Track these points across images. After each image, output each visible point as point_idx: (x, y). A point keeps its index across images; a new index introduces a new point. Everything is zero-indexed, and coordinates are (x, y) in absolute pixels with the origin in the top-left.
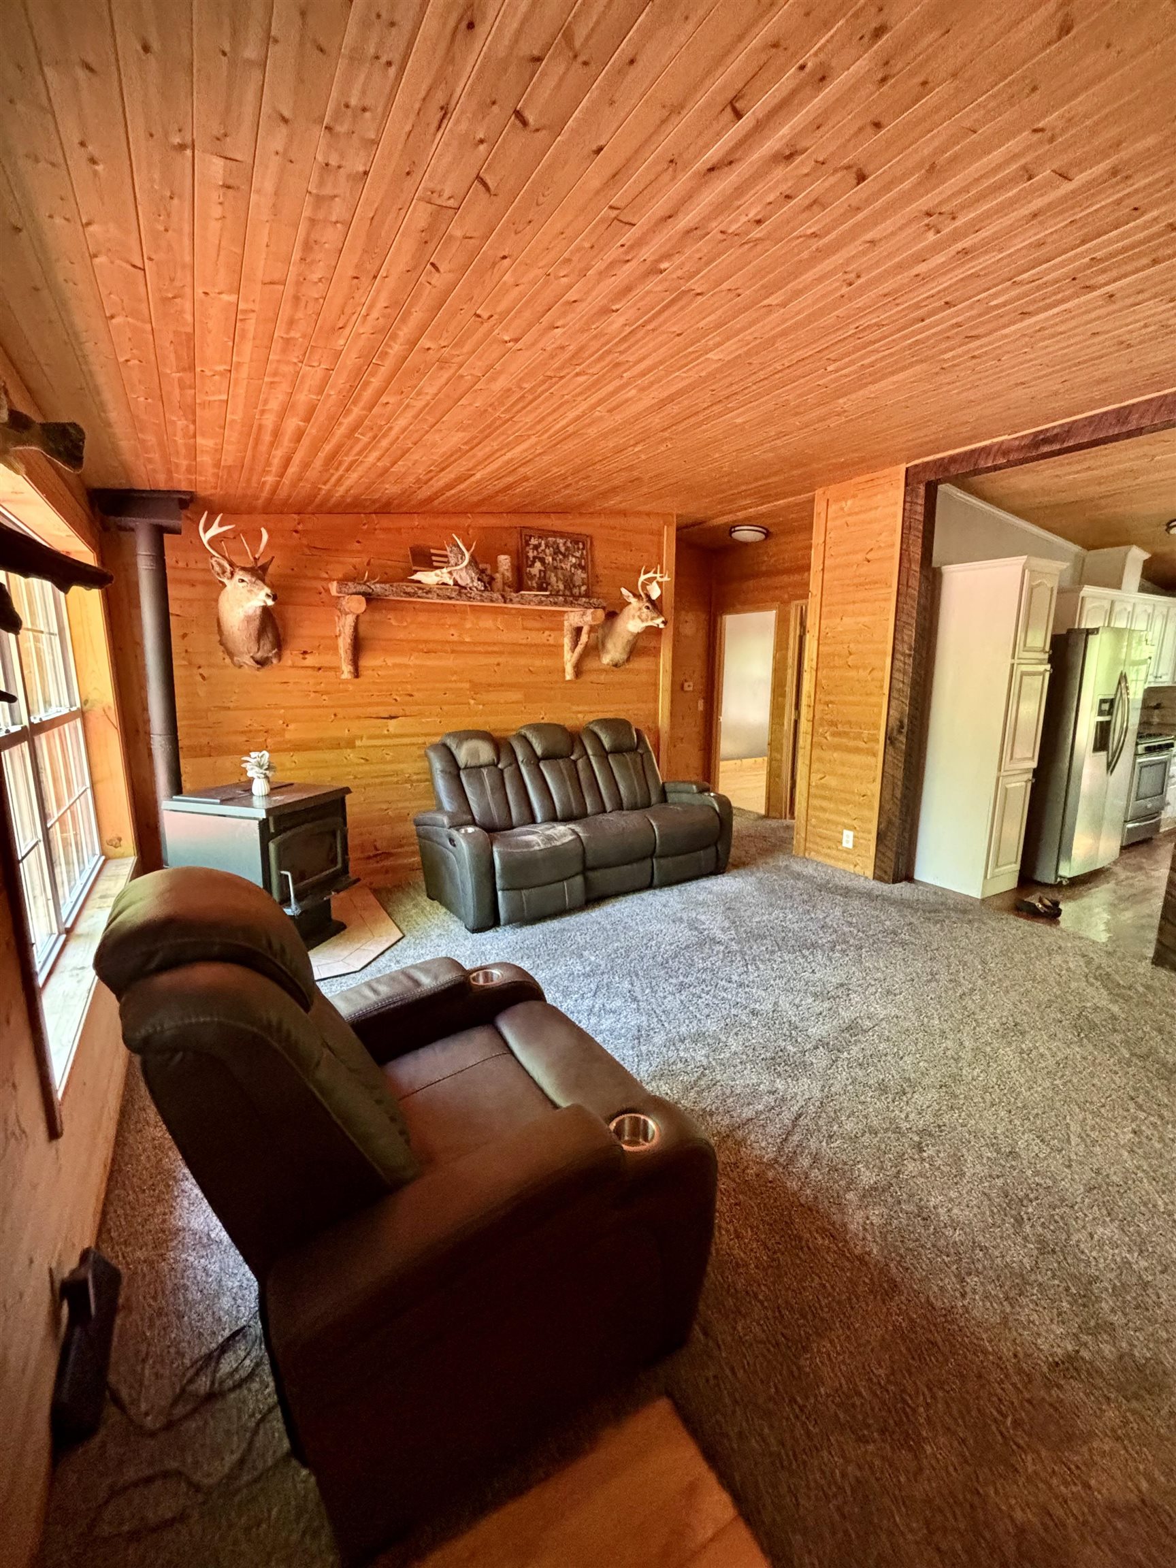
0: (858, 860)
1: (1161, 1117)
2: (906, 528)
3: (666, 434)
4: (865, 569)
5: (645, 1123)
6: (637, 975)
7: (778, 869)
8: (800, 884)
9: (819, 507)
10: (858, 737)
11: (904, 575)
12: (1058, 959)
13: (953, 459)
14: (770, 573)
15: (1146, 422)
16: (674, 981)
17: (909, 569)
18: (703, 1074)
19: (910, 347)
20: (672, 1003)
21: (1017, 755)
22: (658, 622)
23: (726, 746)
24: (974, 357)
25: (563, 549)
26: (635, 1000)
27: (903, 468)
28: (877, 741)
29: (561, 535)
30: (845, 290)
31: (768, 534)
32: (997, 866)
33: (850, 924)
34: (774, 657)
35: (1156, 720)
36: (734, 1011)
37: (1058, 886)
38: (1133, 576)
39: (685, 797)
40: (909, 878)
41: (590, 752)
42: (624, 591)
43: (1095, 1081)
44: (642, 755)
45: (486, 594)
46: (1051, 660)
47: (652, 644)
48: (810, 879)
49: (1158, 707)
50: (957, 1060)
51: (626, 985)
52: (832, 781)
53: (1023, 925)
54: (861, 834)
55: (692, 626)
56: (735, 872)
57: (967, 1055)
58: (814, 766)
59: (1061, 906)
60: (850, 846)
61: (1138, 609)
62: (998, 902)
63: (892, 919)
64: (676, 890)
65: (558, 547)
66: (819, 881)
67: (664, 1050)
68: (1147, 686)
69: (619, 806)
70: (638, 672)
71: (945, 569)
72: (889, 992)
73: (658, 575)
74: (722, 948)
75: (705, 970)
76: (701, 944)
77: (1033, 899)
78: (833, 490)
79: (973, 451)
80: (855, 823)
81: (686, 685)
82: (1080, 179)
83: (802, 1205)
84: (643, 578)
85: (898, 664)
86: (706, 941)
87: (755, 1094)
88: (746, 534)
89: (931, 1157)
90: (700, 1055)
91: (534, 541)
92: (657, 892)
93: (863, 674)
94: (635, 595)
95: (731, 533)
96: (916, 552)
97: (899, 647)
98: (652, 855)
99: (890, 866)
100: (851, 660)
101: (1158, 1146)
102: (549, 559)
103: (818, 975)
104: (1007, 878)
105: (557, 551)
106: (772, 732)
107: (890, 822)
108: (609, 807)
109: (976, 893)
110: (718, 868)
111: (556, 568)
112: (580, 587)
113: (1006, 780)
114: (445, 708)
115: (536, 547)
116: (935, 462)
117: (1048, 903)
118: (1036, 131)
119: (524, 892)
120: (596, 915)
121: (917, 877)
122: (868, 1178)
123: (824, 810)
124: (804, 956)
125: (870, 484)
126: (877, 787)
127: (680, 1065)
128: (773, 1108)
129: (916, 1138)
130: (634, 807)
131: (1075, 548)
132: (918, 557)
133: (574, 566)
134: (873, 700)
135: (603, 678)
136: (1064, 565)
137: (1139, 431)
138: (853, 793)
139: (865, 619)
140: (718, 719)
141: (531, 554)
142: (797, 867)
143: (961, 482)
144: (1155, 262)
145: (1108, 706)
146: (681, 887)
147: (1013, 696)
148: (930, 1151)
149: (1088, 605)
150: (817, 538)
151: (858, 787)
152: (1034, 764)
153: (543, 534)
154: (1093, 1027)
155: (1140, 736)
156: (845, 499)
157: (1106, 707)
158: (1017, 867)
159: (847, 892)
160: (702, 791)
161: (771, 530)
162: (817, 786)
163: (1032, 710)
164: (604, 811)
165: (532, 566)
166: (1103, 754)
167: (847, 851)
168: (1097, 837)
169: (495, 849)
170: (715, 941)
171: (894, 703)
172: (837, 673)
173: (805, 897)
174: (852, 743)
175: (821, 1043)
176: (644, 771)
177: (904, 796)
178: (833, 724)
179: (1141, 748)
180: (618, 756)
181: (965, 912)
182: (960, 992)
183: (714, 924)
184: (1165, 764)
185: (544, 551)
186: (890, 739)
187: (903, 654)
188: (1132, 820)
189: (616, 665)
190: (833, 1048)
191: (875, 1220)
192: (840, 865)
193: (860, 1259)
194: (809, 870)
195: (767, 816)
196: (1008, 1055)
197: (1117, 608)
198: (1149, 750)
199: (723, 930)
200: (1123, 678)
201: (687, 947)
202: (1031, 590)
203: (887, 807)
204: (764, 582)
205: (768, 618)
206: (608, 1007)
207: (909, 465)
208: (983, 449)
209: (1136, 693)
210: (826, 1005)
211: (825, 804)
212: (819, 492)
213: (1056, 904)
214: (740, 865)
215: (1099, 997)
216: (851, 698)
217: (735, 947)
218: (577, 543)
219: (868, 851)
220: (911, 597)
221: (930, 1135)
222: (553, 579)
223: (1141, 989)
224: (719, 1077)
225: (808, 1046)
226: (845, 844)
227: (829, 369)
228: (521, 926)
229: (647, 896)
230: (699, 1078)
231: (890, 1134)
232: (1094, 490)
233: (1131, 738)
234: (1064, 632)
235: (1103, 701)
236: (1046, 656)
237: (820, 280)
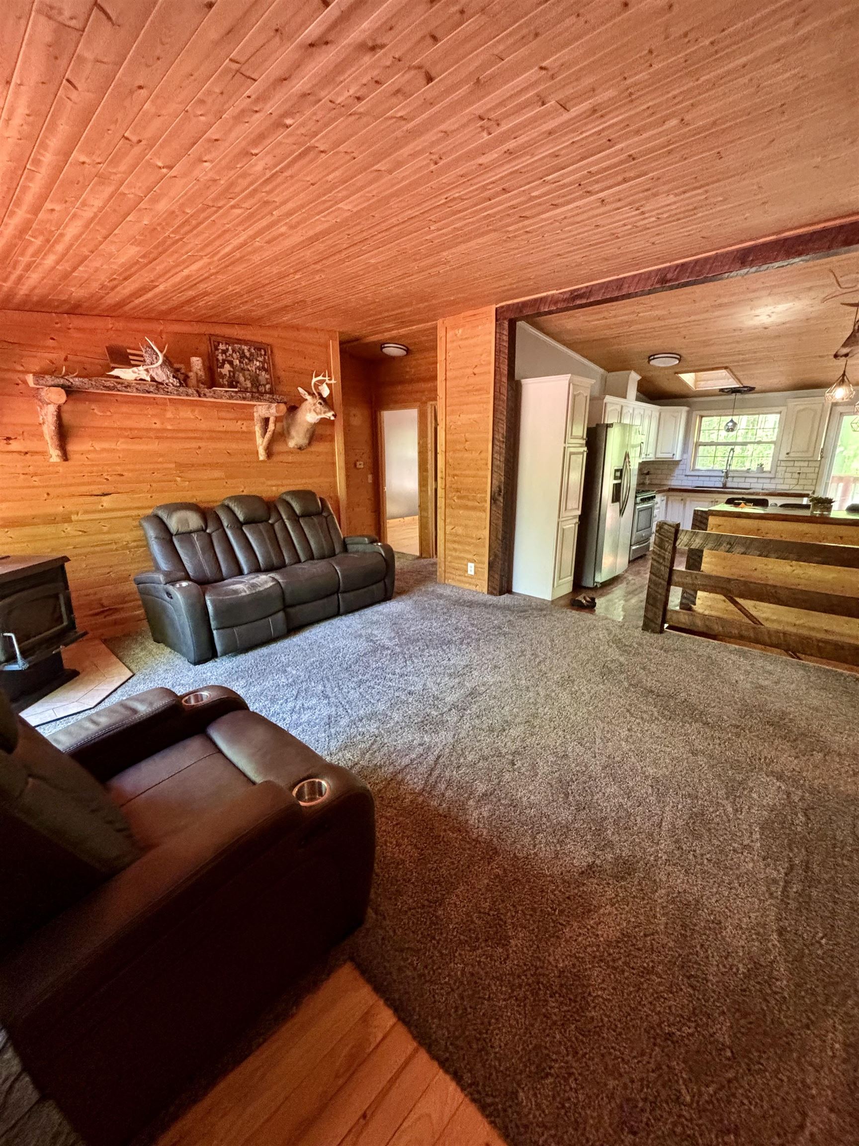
0: (478, 582)
1: (642, 718)
2: (498, 352)
3: (318, 267)
4: (472, 380)
5: (320, 784)
6: (328, 680)
7: (427, 592)
8: (442, 602)
9: (441, 333)
10: (474, 499)
11: (498, 385)
12: (593, 634)
13: (524, 304)
14: (411, 381)
15: (632, 290)
16: (355, 679)
17: (501, 381)
18: (375, 741)
19: (485, 217)
20: (354, 695)
21: (569, 506)
22: (330, 415)
23: (391, 508)
24: (527, 232)
25: (248, 354)
26: (327, 697)
27: (494, 307)
28: (486, 501)
29: (246, 342)
30: (433, 167)
31: (408, 351)
32: (560, 578)
33: (473, 625)
34: (419, 443)
35: (647, 482)
36: (397, 694)
37: (595, 589)
38: (632, 392)
39: (360, 548)
40: (509, 591)
41: (284, 517)
42: (300, 389)
43: (611, 704)
44: (326, 518)
45: (181, 389)
46: (588, 444)
47: (328, 433)
48: (448, 598)
49: (648, 473)
50: (535, 704)
51: (320, 687)
52: (460, 530)
53: (575, 614)
54: (480, 565)
55: (359, 419)
56: (399, 598)
57: (541, 700)
58: (448, 521)
59: (596, 601)
60: (472, 573)
61: (636, 412)
62: (562, 602)
63: (499, 618)
64: (357, 614)
65: (243, 353)
66: (454, 598)
67: (348, 729)
68: (641, 461)
69: (311, 557)
70: (319, 454)
71: (524, 381)
72: (496, 667)
73: (327, 378)
74: (389, 652)
75: (377, 668)
76: (374, 651)
77: (580, 598)
78: (449, 321)
79: (536, 300)
80: (475, 558)
81: (358, 463)
82: (574, 111)
83: (441, 815)
84: (314, 380)
85: (497, 448)
86: (377, 649)
87: (411, 748)
88: (393, 350)
89: (519, 768)
90: (373, 728)
91: (222, 347)
92: (343, 617)
93: (475, 455)
94: (309, 394)
95: (382, 348)
96: (505, 368)
97: (496, 436)
98: (337, 592)
99: (497, 584)
100: (467, 445)
101: (639, 735)
102: (237, 362)
103: (452, 662)
104: (566, 587)
105: (243, 356)
106: (421, 497)
107: (496, 556)
108: (303, 559)
109: (548, 597)
110: (387, 597)
111: (243, 369)
112: (265, 386)
113: (564, 523)
114: (154, 485)
115: (224, 352)
116: (513, 304)
117: (588, 599)
118: (542, 68)
119: (235, 630)
120: (297, 640)
121: (514, 590)
122: (481, 788)
123: (455, 550)
124: (444, 650)
125: (474, 318)
126: (486, 533)
127: (359, 737)
128: (422, 755)
129: (511, 758)
130: (322, 557)
131: (602, 371)
132: (506, 372)
133: (258, 368)
134: (481, 473)
135: (290, 458)
136: (593, 381)
137: (628, 296)
138: (472, 538)
139: (475, 416)
140: (383, 489)
141: (220, 357)
142: (440, 591)
143: (531, 320)
144: (625, 180)
145: (620, 473)
146: (362, 612)
147: (565, 469)
148: (519, 764)
149: (609, 408)
150: (441, 356)
151: (475, 533)
152: (579, 512)
153: (229, 341)
154: (610, 671)
155: (638, 492)
156: (458, 328)
157: (618, 474)
158: (571, 578)
159: (471, 604)
160: (372, 542)
161: (410, 348)
162: (451, 534)
163: (577, 477)
164: (299, 561)
165: (222, 366)
166: (617, 504)
167: (471, 577)
168: (616, 556)
169: (207, 598)
170: (384, 648)
171: (495, 476)
172: (458, 455)
173: (445, 610)
174: (470, 503)
175: (454, 706)
176: (328, 528)
177: (504, 538)
178: (458, 491)
179: (638, 499)
180: (307, 519)
181: (541, 610)
182: (538, 660)
183: (383, 636)
184: (651, 509)
185: (231, 355)
186: (493, 499)
187: (499, 441)
188: (635, 544)
189: (300, 448)
190: (460, 708)
191: (485, 814)
192: (467, 586)
193: (476, 841)
194: (447, 592)
195: (421, 557)
196: (565, 697)
197: (624, 411)
198: (643, 500)
199: (390, 639)
200: (627, 456)
201: (365, 654)
202: (574, 396)
203: (493, 546)
204: (409, 388)
205: (412, 414)
206: (306, 705)
207: (498, 306)
208: (541, 299)
209: (634, 465)
210: (457, 680)
211: (456, 546)
212: (440, 322)
213: (593, 599)
214: (402, 592)
215: (614, 653)
216: (467, 472)
217: (398, 649)
218: (260, 349)
219: (483, 575)
220: (503, 401)
221: (519, 754)
222: (242, 379)
223: (636, 646)
224: (386, 741)
225: (445, 709)
226: (469, 572)
227: (432, 228)
228: (235, 655)
229: (336, 622)
230: (372, 744)
231: (495, 758)
232: (608, 332)
233: (632, 493)
234: (594, 426)
235: (616, 471)
236: (584, 442)
237: (413, 155)
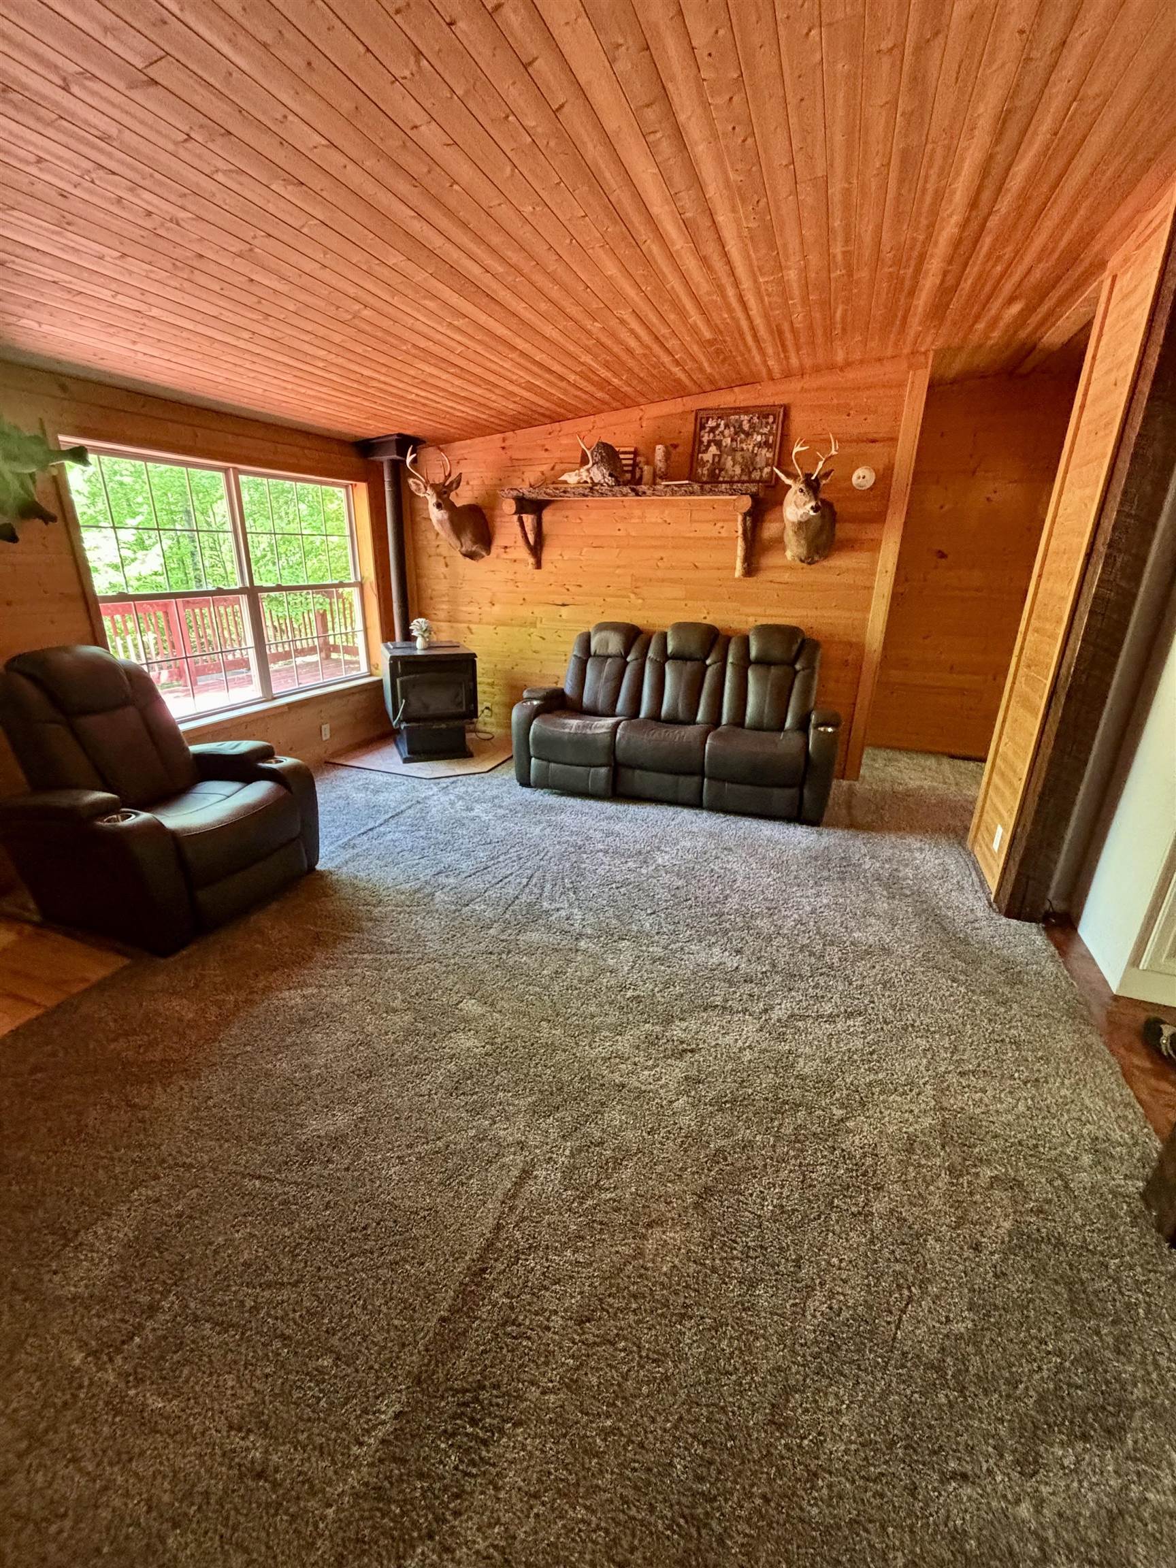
22: (808, 507)
25: (746, 427)
29: (746, 410)
41: (730, 659)
42: (777, 472)
47: (870, 536)
65: (741, 425)
70: (837, 572)
84: (795, 451)
91: (711, 423)
102: (727, 441)
105: (739, 430)
111: (735, 450)
112: (761, 470)
114: (608, 600)
115: (713, 430)
119: (552, 765)
133: (759, 445)
135: (786, 577)
141: (705, 439)
153: (722, 413)
165: (705, 451)
169: (535, 722)
185: (722, 432)
218: (767, 416)
222: (729, 463)
